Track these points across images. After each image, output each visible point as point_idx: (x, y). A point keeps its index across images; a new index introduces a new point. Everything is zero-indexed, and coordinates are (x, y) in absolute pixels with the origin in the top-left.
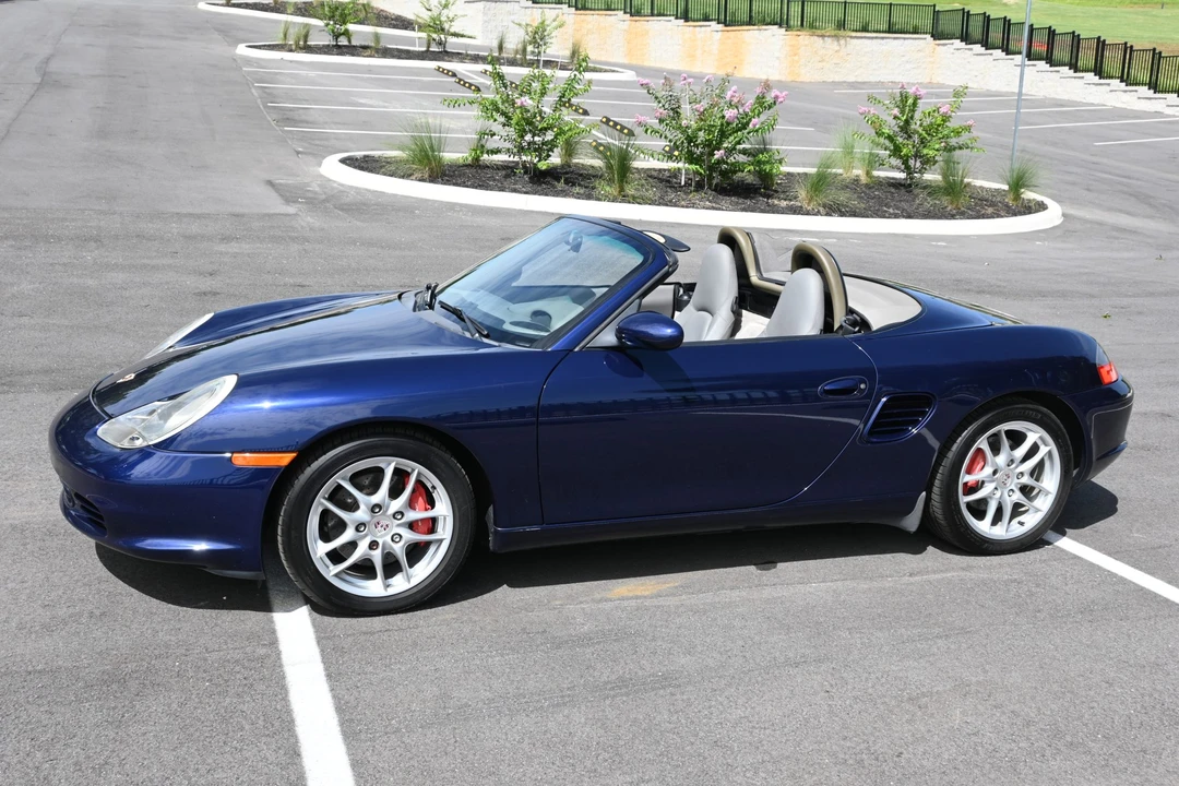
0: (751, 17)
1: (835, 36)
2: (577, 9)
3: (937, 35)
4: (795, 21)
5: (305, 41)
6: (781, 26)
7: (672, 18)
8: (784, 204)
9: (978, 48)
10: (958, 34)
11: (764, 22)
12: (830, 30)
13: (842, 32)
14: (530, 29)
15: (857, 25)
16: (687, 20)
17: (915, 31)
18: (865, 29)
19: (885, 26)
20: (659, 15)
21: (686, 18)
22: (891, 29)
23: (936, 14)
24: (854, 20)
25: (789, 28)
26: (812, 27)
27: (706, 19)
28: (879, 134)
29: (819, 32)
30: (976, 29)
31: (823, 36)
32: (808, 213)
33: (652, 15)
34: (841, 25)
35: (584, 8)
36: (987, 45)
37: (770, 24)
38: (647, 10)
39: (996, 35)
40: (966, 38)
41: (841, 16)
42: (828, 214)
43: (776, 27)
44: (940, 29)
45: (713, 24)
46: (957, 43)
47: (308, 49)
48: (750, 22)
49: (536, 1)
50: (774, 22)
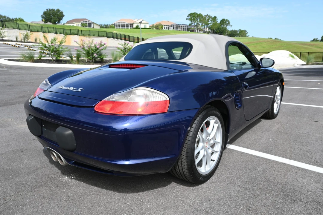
1: (89, 37)
2: (30, 31)
3: (108, 37)
4: (80, 34)
6: (78, 35)
7: (53, 33)
9: (116, 39)
10: (112, 36)
11: (74, 34)
12: (88, 36)
13: (90, 36)
15: (93, 35)
16: (57, 34)
17: (103, 36)
18: (94, 36)
19: (98, 35)
20: (50, 33)
22: (99, 36)
23: (107, 33)
24: (92, 34)
25: (79, 35)
26: (84, 35)
27: (61, 33)
30: (115, 36)
31: (86, 37)
33: (48, 33)
34: (89, 35)
35: (32, 31)
36: (117, 39)
39: (119, 37)
40: (113, 37)
41: (89, 33)
43: (77, 35)
44: (108, 36)
45: (63, 35)
46: (112, 38)
48: (71, 34)
49: (20, 29)
50: (76, 34)
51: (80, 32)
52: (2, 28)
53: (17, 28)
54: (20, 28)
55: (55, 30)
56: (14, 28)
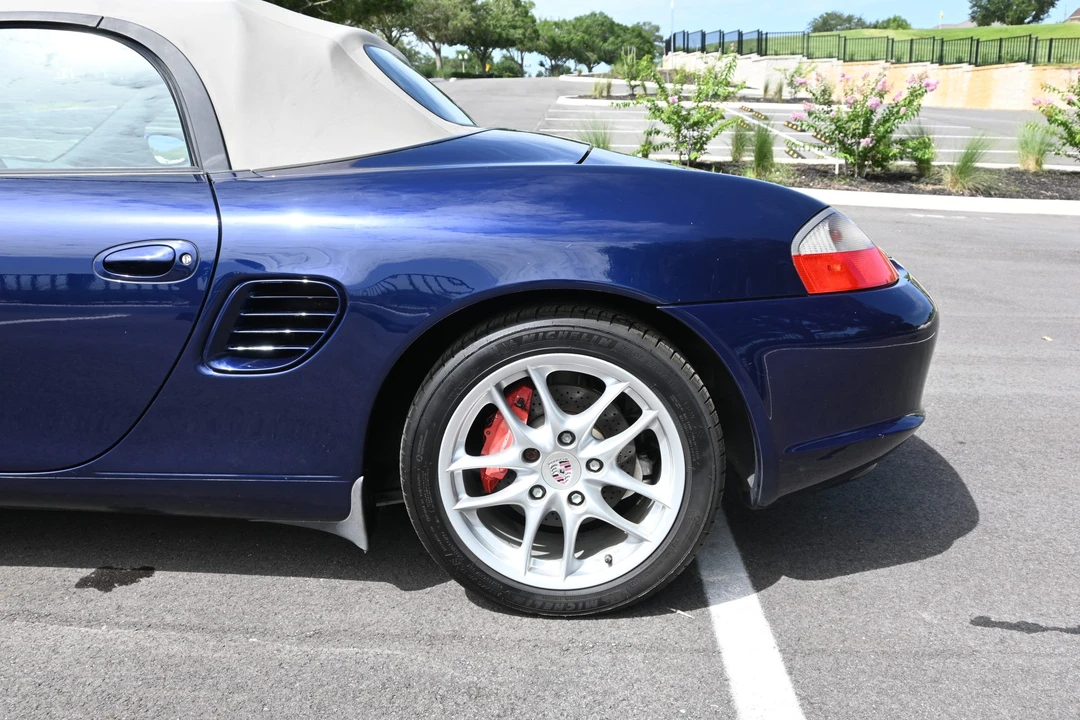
0: (1000, 57)
2: (845, 61)
4: (1042, 57)
5: (609, 91)
6: (1028, 62)
7: (928, 63)
8: (930, 187)
11: (1012, 60)
14: (788, 73)
16: (942, 64)
20: (913, 62)
21: (941, 61)
25: (1035, 63)
26: (1060, 61)
27: (960, 61)
28: (1051, 120)
29: (1066, 66)
31: (1070, 69)
32: (950, 194)
33: (911, 62)
35: (852, 60)
37: (1018, 61)
38: (906, 58)
42: (972, 195)
43: (1023, 63)
45: (965, 66)
47: (609, 97)
48: (1000, 61)
49: (810, 57)
50: (1020, 60)
51: (1043, 51)
52: (736, 54)
53: (802, 53)
54: (811, 50)
55: (937, 48)
56: (793, 54)
